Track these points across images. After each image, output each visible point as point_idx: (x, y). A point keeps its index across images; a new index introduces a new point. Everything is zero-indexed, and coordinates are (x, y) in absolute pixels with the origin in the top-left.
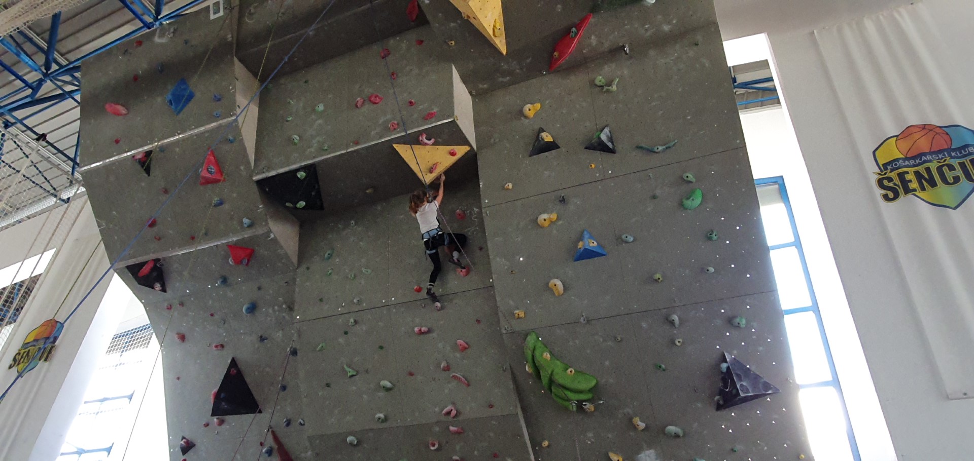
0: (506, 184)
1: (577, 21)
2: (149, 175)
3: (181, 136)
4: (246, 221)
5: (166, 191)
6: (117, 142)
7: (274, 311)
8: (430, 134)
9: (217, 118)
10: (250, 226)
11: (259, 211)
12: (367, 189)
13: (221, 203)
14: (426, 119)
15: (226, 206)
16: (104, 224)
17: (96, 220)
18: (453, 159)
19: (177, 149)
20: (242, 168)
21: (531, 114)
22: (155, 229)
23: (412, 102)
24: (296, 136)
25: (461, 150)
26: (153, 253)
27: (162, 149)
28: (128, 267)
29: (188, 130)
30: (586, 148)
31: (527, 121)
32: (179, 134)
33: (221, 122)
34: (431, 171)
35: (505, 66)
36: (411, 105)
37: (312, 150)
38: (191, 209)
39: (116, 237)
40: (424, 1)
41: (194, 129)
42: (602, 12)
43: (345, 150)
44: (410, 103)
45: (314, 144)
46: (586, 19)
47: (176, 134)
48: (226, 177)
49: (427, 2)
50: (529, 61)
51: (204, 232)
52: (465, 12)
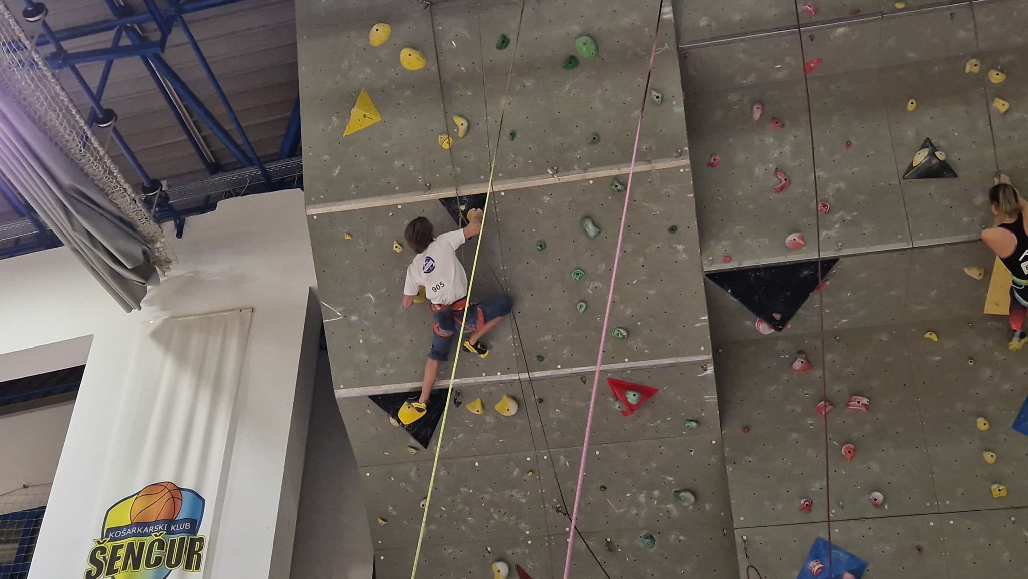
3: (556, 177)
7: (650, 497)
11: (698, 325)
15: (626, 311)
16: (339, 314)
19: (546, 199)
20: (680, 247)
28: (373, 397)
29: (576, 168)
32: (555, 172)
33: (653, 162)
37: (833, 234)
38: (549, 306)
39: (361, 341)
41: (590, 167)
43: (907, 243)
45: (835, 223)
47: (549, 171)
48: (640, 260)
51: (567, 350)
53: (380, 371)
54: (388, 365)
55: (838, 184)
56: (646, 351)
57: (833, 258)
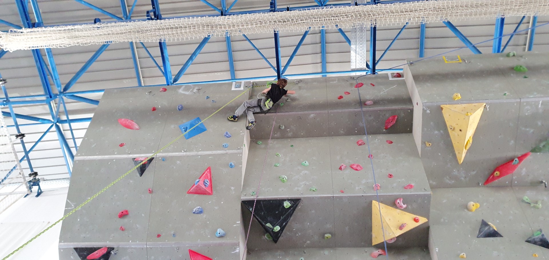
0: (461, 253)
1: (519, 154)
2: (141, 175)
3: (185, 153)
4: (219, 231)
5: (151, 192)
6: (122, 145)
8: (406, 199)
9: (225, 147)
10: (221, 237)
11: (235, 225)
12: (326, 234)
13: (201, 212)
14: (406, 188)
15: (203, 216)
16: (73, 206)
17: (67, 201)
18: (417, 225)
19: (178, 162)
20: (233, 188)
21: (474, 208)
22: (125, 220)
23: (392, 175)
24: (286, 177)
25: (423, 220)
26: (110, 241)
27: (164, 159)
28: (76, 249)
29: (195, 151)
30: (527, 241)
31: (470, 213)
32: (185, 151)
33: (227, 151)
34: (401, 228)
35: (455, 172)
36: (390, 177)
37: (300, 189)
38: (168, 211)
39: (79, 220)
40: (426, 111)
41: (200, 151)
42: (538, 153)
43: (331, 194)
44: (389, 176)
45: (302, 185)
46: (525, 155)
47: (182, 151)
48: (214, 192)
49: (428, 111)
50: (474, 173)
51: (172, 232)
52: (454, 125)
53: (83, 235)
54: (87, 233)
55: (306, 172)
56: (209, 236)
57: (299, 198)
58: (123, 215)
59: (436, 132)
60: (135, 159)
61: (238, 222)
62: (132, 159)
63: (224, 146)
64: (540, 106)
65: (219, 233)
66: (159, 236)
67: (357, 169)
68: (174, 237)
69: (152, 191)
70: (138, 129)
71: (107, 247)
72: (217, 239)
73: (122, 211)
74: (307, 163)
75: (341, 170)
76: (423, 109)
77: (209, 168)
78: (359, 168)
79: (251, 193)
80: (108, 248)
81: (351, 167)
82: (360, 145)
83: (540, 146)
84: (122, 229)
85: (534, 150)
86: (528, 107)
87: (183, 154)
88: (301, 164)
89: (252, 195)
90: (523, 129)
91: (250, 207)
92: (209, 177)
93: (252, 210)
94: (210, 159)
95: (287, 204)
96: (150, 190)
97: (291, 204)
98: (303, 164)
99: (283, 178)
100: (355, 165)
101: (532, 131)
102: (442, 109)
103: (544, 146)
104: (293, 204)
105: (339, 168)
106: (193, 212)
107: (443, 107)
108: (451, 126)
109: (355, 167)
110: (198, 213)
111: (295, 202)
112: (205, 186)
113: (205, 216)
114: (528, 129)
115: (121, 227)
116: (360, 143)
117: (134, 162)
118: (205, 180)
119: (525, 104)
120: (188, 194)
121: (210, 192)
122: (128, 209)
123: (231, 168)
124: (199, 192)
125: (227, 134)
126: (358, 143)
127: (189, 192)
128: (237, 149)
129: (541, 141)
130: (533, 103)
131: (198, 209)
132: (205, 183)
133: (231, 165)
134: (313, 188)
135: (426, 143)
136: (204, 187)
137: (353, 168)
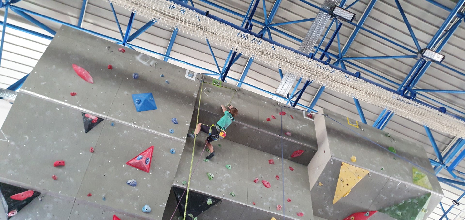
2: (87, 132)
4: (147, 207)
5: (92, 151)
6: (73, 94)
10: (147, 213)
13: (135, 185)
14: (298, 215)
15: (136, 189)
16: (6, 138)
19: (126, 132)
20: (168, 172)
22: (60, 170)
23: (291, 200)
24: (213, 175)
26: (39, 186)
27: (113, 124)
29: (143, 126)
32: (134, 124)
33: (172, 137)
35: (327, 208)
36: (289, 202)
37: (222, 190)
38: (105, 174)
39: (9, 155)
40: (332, 162)
41: (148, 128)
42: (381, 213)
43: (246, 204)
44: (288, 200)
45: (224, 187)
46: (374, 212)
47: (132, 122)
48: (151, 170)
49: (332, 163)
50: (338, 212)
51: (103, 195)
52: (345, 179)
55: (228, 175)
56: (136, 209)
57: (220, 199)
58: (60, 165)
59: (330, 178)
60: (85, 114)
61: (164, 204)
62: (82, 113)
63: (170, 131)
64: (398, 185)
65: (146, 210)
66: (90, 195)
67: (267, 186)
68: (104, 200)
69: (94, 151)
70: (91, 83)
71: (34, 190)
72: (143, 213)
73: (60, 162)
74: (230, 168)
75: (255, 183)
76: (330, 160)
77: (152, 147)
78: (268, 186)
79: (183, 183)
80: (35, 192)
81: (263, 182)
82: (271, 164)
83: (385, 210)
84: (55, 178)
85: (380, 211)
86: (392, 183)
87: (131, 124)
88: (225, 166)
89: (183, 184)
90: (382, 195)
91: (179, 194)
92: (150, 156)
93: (180, 197)
94: (156, 139)
95: (210, 202)
96: (93, 149)
97: (212, 202)
98: (228, 167)
99: (211, 176)
100: (266, 182)
101: (386, 198)
102: (342, 165)
103: (387, 210)
104: (214, 202)
105: (254, 180)
106: (128, 183)
107: (343, 164)
108: (342, 179)
109: (265, 183)
110: (132, 185)
111: (216, 200)
112: (146, 163)
113: (137, 189)
114: (384, 197)
115: (54, 176)
116: (272, 162)
117: (83, 117)
118: (147, 158)
119: (391, 181)
120: (126, 165)
121: (147, 169)
122: (66, 160)
123: (171, 154)
124: (138, 166)
125: (175, 120)
126: (269, 161)
127: (129, 163)
128: (181, 138)
129: (387, 206)
130: (396, 182)
131: (133, 182)
132: (147, 161)
133: (173, 151)
134: (233, 194)
135: (320, 183)
136: (144, 164)
137: (264, 184)
